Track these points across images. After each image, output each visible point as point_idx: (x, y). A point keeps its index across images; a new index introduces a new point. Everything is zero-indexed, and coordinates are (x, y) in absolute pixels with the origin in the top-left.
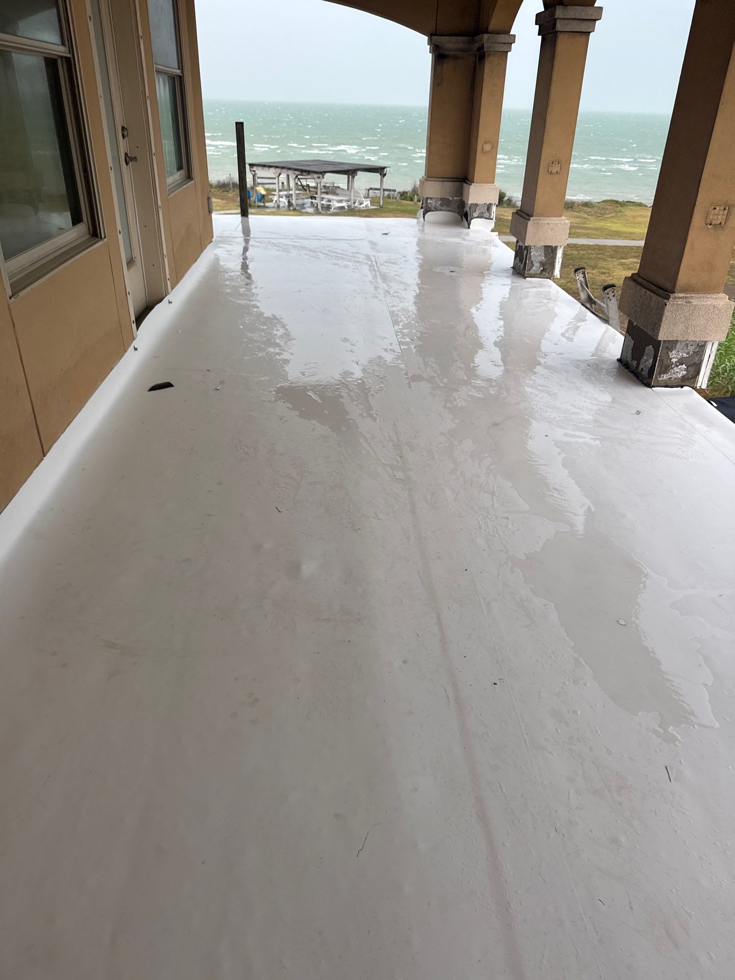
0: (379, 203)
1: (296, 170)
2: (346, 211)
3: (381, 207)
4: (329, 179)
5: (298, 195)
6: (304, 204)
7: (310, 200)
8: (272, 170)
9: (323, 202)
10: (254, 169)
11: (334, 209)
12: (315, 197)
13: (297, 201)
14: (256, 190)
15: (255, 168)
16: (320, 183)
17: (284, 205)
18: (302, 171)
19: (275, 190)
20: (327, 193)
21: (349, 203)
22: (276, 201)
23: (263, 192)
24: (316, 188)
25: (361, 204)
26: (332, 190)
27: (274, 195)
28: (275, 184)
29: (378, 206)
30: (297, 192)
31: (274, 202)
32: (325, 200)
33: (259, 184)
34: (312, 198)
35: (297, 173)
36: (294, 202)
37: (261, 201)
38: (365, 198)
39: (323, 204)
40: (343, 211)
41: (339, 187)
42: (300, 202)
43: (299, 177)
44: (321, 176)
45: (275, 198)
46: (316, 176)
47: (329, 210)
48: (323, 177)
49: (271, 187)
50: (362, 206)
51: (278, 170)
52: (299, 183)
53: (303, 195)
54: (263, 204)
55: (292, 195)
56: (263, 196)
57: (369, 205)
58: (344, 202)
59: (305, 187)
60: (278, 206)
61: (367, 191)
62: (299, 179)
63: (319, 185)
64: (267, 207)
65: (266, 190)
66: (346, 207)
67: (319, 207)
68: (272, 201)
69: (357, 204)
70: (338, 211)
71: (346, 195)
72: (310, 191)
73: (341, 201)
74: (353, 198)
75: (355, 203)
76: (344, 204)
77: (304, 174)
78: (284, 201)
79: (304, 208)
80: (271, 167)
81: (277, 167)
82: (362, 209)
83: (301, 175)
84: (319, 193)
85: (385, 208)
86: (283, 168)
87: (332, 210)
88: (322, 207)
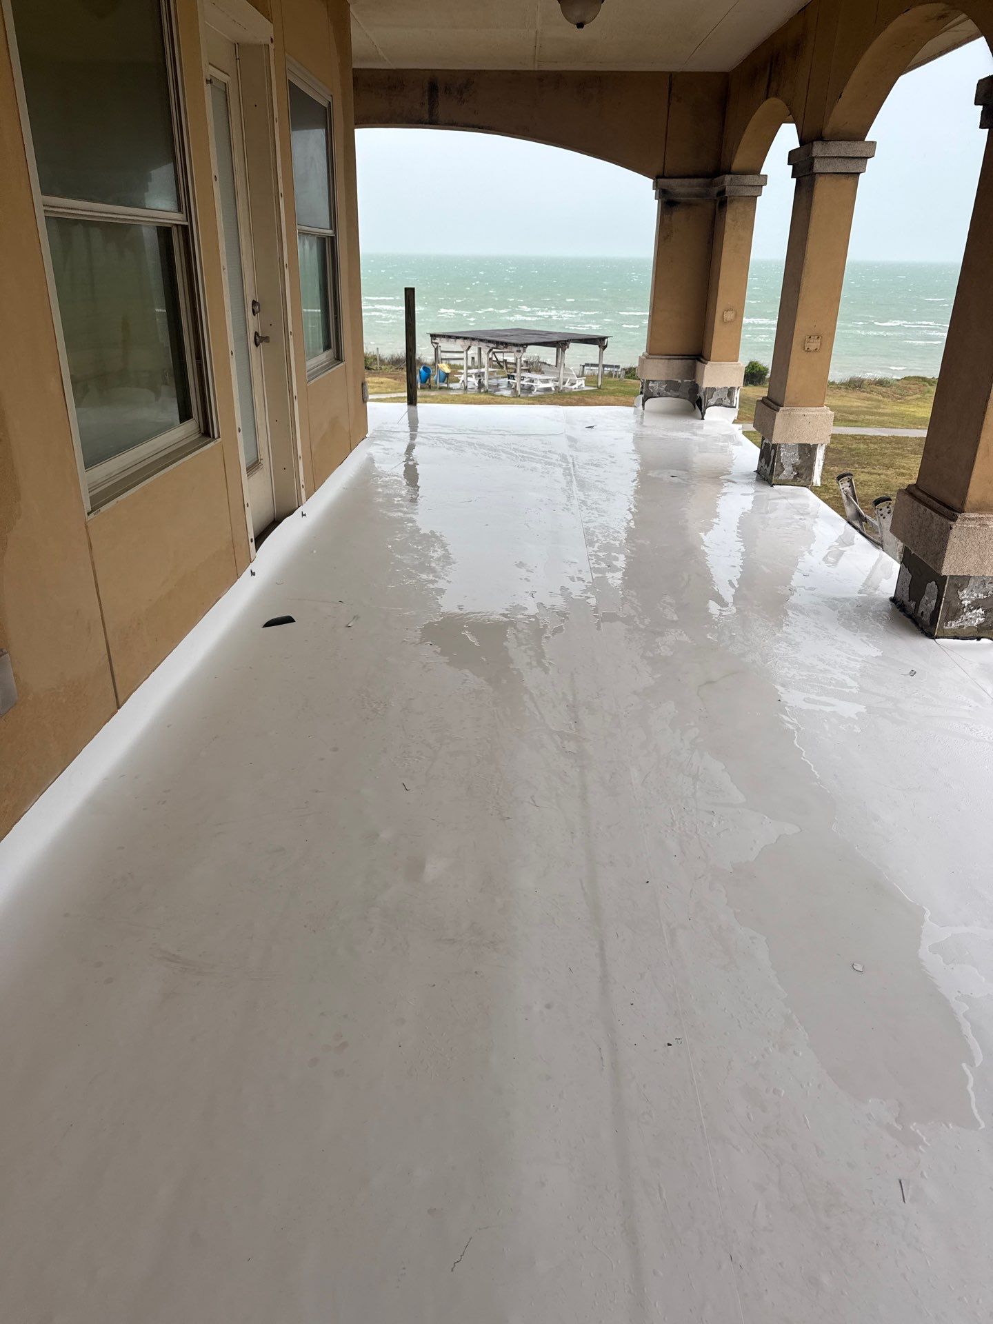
0: (597, 383)
1: (490, 341)
2: (552, 393)
3: (599, 388)
4: (533, 352)
5: (491, 373)
6: (498, 385)
7: (507, 380)
8: (459, 342)
9: (522, 383)
10: (436, 341)
11: (537, 391)
12: (513, 376)
13: (490, 381)
14: (438, 368)
15: (438, 340)
16: (521, 358)
17: (473, 386)
18: (498, 343)
19: (462, 368)
20: (529, 371)
21: (558, 383)
22: (463, 381)
23: (447, 370)
24: (515, 364)
25: (572, 384)
26: (534, 367)
27: (462, 374)
28: (462, 359)
29: (595, 387)
30: (490, 370)
31: (461, 382)
32: (526, 380)
33: (442, 359)
34: (509, 377)
35: (491, 345)
36: (485, 383)
37: (443, 382)
38: (578, 377)
39: (523, 385)
40: (548, 393)
41: (545, 363)
42: (494, 382)
43: (494, 350)
44: (521, 349)
45: (462, 378)
46: (515, 349)
47: (531, 393)
48: (524, 351)
49: (458, 363)
50: (573, 387)
51: (468, 343)
52: (494, 359)
53: (498, 373)
54: (446, 385)
55: (484, 373)
56: (447, 375)
57: (583, 386)
58: (550, 382)
59: (501, 364)
60: (466, 388)
61: (582, 367)
62: (494, 353)
63: (519, 360)
64: (451, 389)
65: (451, 366)
66: (553, 389)
67: (518, 389)
68: (458, 381)
69: (567, 385)
70: (543, 393)
71: (553, 373)
72: (507, 368)
73: (546, 381)
74: (562, 376)
75: (564, 383)
76: (550, 385)
77: (501, 346)
78: (473, 381)
79: (499, 390)
80: (458, 338)
81: (465, 338)
82: (573, 390)
83: (496, 348)
84: (518, 371)
85: (603, 389)
86: (473, 339)
87: (535, 393)
88: (522, 389)
